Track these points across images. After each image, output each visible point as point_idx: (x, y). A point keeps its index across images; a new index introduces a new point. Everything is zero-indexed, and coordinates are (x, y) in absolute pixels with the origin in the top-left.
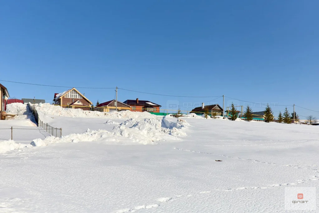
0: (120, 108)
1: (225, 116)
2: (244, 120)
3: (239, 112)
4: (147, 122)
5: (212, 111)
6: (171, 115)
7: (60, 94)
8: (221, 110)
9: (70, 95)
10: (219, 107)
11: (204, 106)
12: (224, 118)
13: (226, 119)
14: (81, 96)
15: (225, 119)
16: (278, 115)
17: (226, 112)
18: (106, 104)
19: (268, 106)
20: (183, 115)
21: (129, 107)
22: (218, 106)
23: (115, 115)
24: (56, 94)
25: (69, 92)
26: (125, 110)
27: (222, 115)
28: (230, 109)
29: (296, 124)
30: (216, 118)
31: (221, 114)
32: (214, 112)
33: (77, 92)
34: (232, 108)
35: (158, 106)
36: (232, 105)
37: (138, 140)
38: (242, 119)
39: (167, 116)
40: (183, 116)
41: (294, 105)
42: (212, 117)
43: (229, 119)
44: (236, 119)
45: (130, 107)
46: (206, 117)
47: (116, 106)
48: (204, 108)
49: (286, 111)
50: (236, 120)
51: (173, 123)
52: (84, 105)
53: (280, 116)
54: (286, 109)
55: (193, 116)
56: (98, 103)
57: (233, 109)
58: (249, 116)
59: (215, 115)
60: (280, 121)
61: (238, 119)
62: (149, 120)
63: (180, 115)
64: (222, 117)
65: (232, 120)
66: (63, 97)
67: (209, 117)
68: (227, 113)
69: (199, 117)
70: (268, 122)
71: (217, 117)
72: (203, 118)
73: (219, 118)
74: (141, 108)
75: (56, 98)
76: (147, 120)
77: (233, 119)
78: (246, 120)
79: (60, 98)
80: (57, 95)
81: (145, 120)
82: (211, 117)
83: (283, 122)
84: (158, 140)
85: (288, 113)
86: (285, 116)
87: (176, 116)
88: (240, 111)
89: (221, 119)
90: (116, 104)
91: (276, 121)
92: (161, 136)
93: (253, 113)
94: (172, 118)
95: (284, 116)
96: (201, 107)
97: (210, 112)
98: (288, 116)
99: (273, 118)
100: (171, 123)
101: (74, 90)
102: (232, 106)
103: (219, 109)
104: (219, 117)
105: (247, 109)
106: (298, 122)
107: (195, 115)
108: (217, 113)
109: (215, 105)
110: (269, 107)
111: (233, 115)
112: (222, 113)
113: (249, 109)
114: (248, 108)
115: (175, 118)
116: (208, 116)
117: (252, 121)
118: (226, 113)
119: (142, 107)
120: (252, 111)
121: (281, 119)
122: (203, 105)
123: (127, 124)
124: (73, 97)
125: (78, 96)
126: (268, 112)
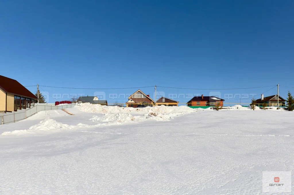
0: (167, 104)
5: (270, 102)
6: (211, 108)
8: (282, 100)
12: (277, 109)
13: (281, 109)
21: (176, 102)
22: (277, 96)
25: (136, 93)
33: (141, 93)
35: (222, 100)
40: (223, 108)
48: (263, 99)
55: (238, 108)
57: (290, 98)
59: (268, 105)
65: (289, 110)
72: (250, 109)
73: (271, 109)
74: (205, 103)
82: (261, 108)
87: (216, 108)
89: (273, 110)
94: (212, 111)
96: (261, 99)
104: (272, 107)
112: (283, 103)
115: (214, 110)
124: (138, 97)
125: (142, 96)
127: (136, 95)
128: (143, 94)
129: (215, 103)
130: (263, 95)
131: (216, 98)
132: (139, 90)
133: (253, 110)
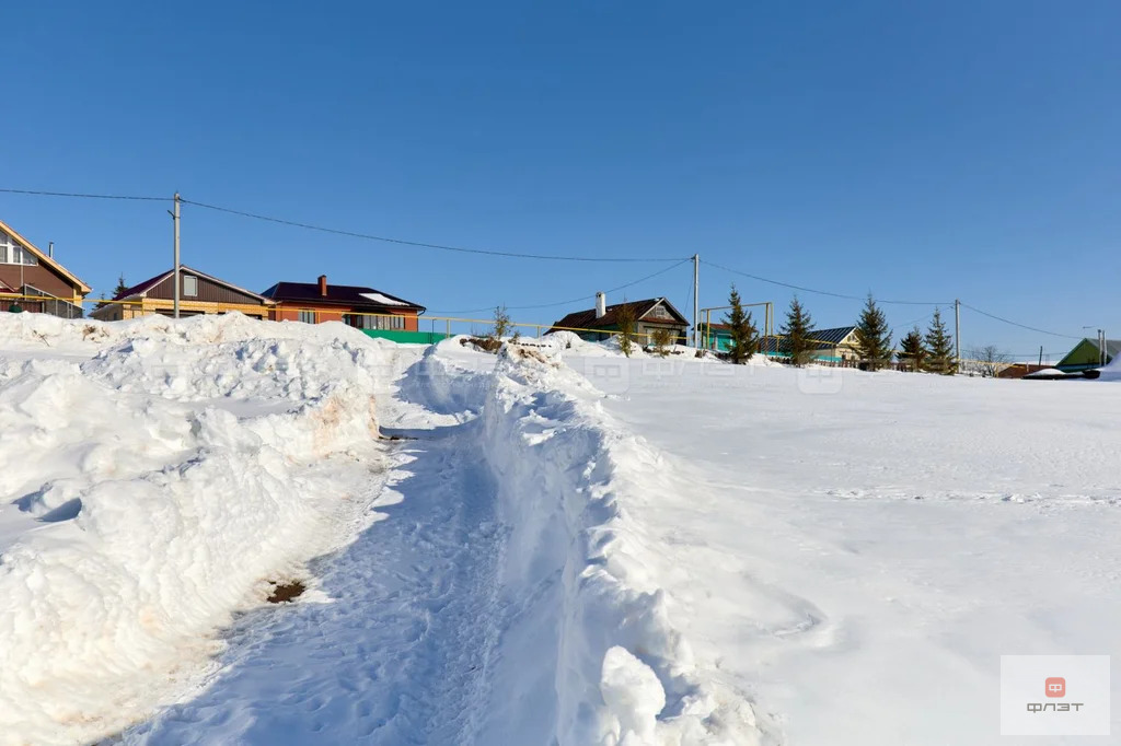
0: (211, 308)
2: (778, 360)
4: (256, 367)
5: (642, 325)
6: (463, 342)
8: (679, 321)
10: (669, 309)
11: (607, 308)
12: (698, 355)
13: (710, 358)
15: (704, 359)
17: (698, 328)
19: (871, 306)
21: (262, 304)
22: (664, 303)
28: (721, 317)
29: (971, 375)
30: (666, 353)
31: (681, 337)
34: (729, 312)
35: (413, 308)
36: (733, 295)
38: (772, 360)
39: (442, 346)
41: (957, 303)
42: (649, 351)
43: (720, 356)
44: (749, 356)
45: (267, 302)
46: (625, 348)
48: (604, 313)
49: (937, 324)
50: (750, 362)
51: (470, 377)
54: (937, 316)
55: (568, 346)
57: (737, 316)
58: (798, 345)
59: (662, 339)
61: (758, 360)
62: (274, 349)
64: (692, 351)
65: (736, 362)
67: (636, 347)
69: (594, 349)
71: (671, 348)
72: (611, 354)
73: (678, 353)
76: (257, 356)
77: (737, 356)
81: (239, 354)
82: (645, 350)
85: (942, 335)
86: (934, 345)
87: (486, 344)
89: (690, 359)
90: (188, 285)
93: (815, 334)
94: (465, 355)
95: (929, 348)
96: (594, 311)
98: (942, 344)
100: (460, 379)
102: (732, 304)
103: (667, 316)
104: (677, 348)
105: (792, 318)
107: (574, 338)
108: (665, 333)
109: (652, 302)
110: (875, 308)
111: (741, 337)
112: (683, 334)
113: (798, 317)
114: (797, 309)
115: (481, 353)
116: (632, 344)
118: (701, 333)
120: (811, 323)
122: (599, 304)
126: (871, 328)
128: (17, 242)
129: (385, 321)
130: (603, 297)
131: (384, 295)
133: (623, 355)
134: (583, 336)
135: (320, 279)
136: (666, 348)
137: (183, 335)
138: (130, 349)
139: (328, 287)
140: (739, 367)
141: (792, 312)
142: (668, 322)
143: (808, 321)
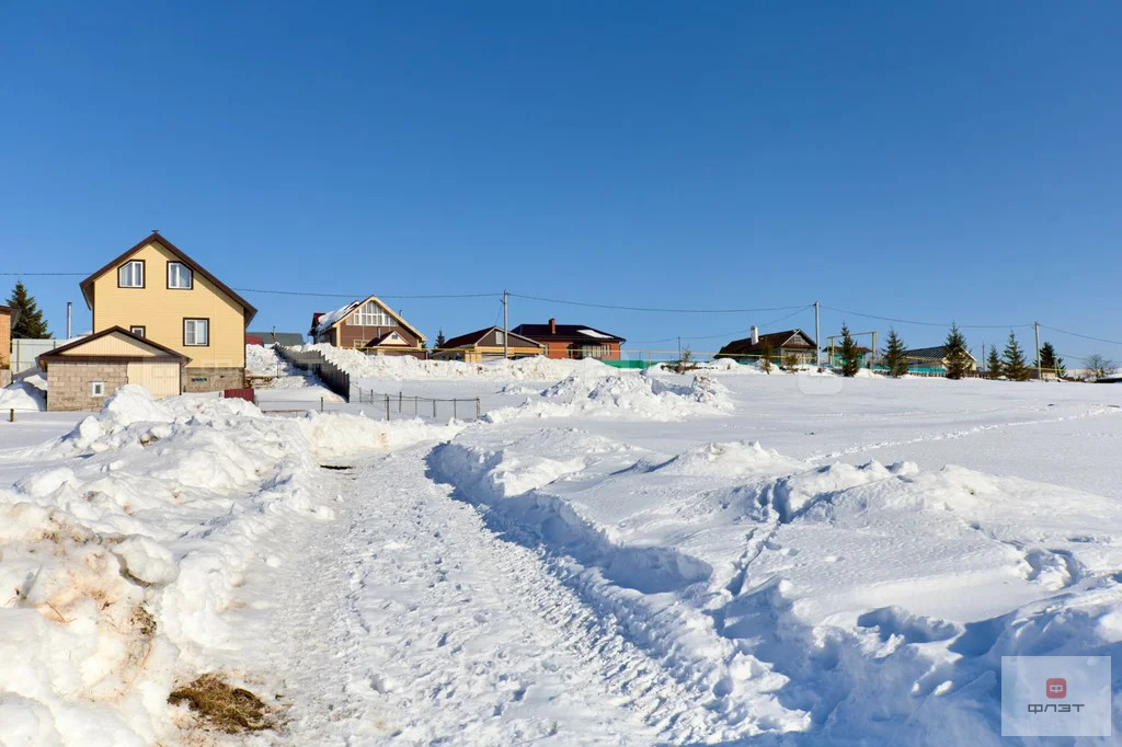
0: (515, 351)
1: (823, 364)
2: (880, 373)
3: (864, 351)
5: (783, 351)
7: (328, 314)
8: (811, 346)
9: (363, 317)
10: (804, 337)
11: (759, 337)
12: (820, 371)
13: (827, 372)
14: (393, 318)
15: (824, 374)
16: (988, 355)
17: (825, 350)
18: (470, 339)
19: (954, 331)
20: (698, 365)
21: (538, 346)
22: (800, 333)
23: (507, 371)
24: (317, 315)
25: (360, 308)
26: (532, 355)
27: (813, 362)
28: (838, 342)
29: (1047, 381)
30: (796, 370)
31: (810, 358)
32: (790, 355)
33: (380, 307)
34: (842, 340)
35: (616, 340)
36: (844, 329)
37: (649, 414)
38: (876, 372)
39: (650, 371)
40: (697, 368)
41: (1036, 324)
42: (784, 369)
43: (835, 371)
44: (855, 372)
45: (541, 345)
46: (766, 368)
47: (500, 346)
48: (757, 341)
49: (1012, 342)
50: (857, 375)
51: (678, 388)
52: (409, 346)
53: (993, 358)
54: (1012, 336)
55: (729, 368)
56: (441, 338)
57: (847, 343)
58: (896, 362)
59: (793, 361)
60: (994, 373)
61: (863, 373)
62: (619, 379)
63: (688, 365)
64: (816, 368)
65: (846, 375)
66: (343, 324)
67: (775, 368)
68: (830, 355)
69: (747, 370)
70: (957, 378)
71: (799, 367)
72: (758, 372)
73: (805, 370)
75: (320, 328)
76: (614, 381)
77: (849, 371)
78: (888, 374)
79: (334, 326)
80: (320, 319)
81: (607, 381)
82: (781, 368)
83: (1004, 377)
84: (684, 414)
85: (1017, 350)
86: (1010, 357)
87: (676, 368)
88: (869, 347)
89: (813, 374)
90: (499, 338)
91: (983, 375)
92: (688, 406)
93: (907, 353)
94: (666, 376)
95: (1007, 360)
96: (750, 340)
97: (778, 353)
98: (1017, 358)
99: (971, 366)
100: (673, 388)
101: (375, 302)
102: (844, 335)
103: (803, 342)
104: (806, 366)
105: (890, 342)
106: (1051, 376)
107: (733, 362)
108: (797, 355)
109: (791, 333)
110: (958, 333)
111: (849, 359)
112: (815, 355)
113: (895, 342)
114: (893, 337)
115: (674, 374)
116: (771, 364)
117: (907, 377)
118: (827, 354)
119: (566, 345)
120: (904, 346)
121: (998, 367)
122: (753, 334)
123: (560, 392)
124: (370, 322)
125: (383, 318)
126: (954, 347)
127: (360, 314)
128: (386, 312)
129: (597, 351)
130: (756, 330)
131: (595, 331)
132: (373, 299)
133: (765, 373)
134: (738, 359)
135: (551, 321)
136: (795, 367)
137: (520, 369)
138: (573, 380)
139: (557, 326)
140: (849, 379)
141: (890, 339)
142: (804, 347)
143: (901, 345)
